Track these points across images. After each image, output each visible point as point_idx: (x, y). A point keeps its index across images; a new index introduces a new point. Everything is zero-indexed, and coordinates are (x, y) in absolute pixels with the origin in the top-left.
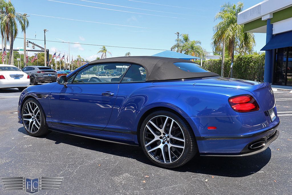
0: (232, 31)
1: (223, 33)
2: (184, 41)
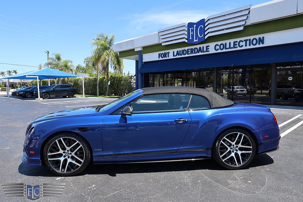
0: (107, 55)
2: (57, 60)
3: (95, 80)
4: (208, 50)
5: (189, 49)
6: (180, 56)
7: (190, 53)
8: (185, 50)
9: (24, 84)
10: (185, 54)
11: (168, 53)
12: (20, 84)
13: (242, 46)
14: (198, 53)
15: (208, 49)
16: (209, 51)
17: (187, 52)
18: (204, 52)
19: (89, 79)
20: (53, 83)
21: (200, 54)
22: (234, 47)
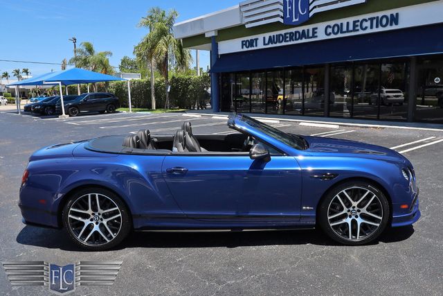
0: (165, 45)
1: (154, 47)
2: (88, 53)
3: (149, 83)
4: (315, 35)
5: (288, 33)
6: (274, 45)
7: (288, 39)
8: (281, 35)
9: (40, 92)
10: (282, 42)
11: (256, 39)
12: (35, 92)
13: (366, 28)
14: (301, 39)
15: (316, 32)
16: (316, 37)
17: (285, 38)
18: (309, 37)
19: (139, 82)
20: (84, 90)
21: (304, 41)
22: (354, 30)
